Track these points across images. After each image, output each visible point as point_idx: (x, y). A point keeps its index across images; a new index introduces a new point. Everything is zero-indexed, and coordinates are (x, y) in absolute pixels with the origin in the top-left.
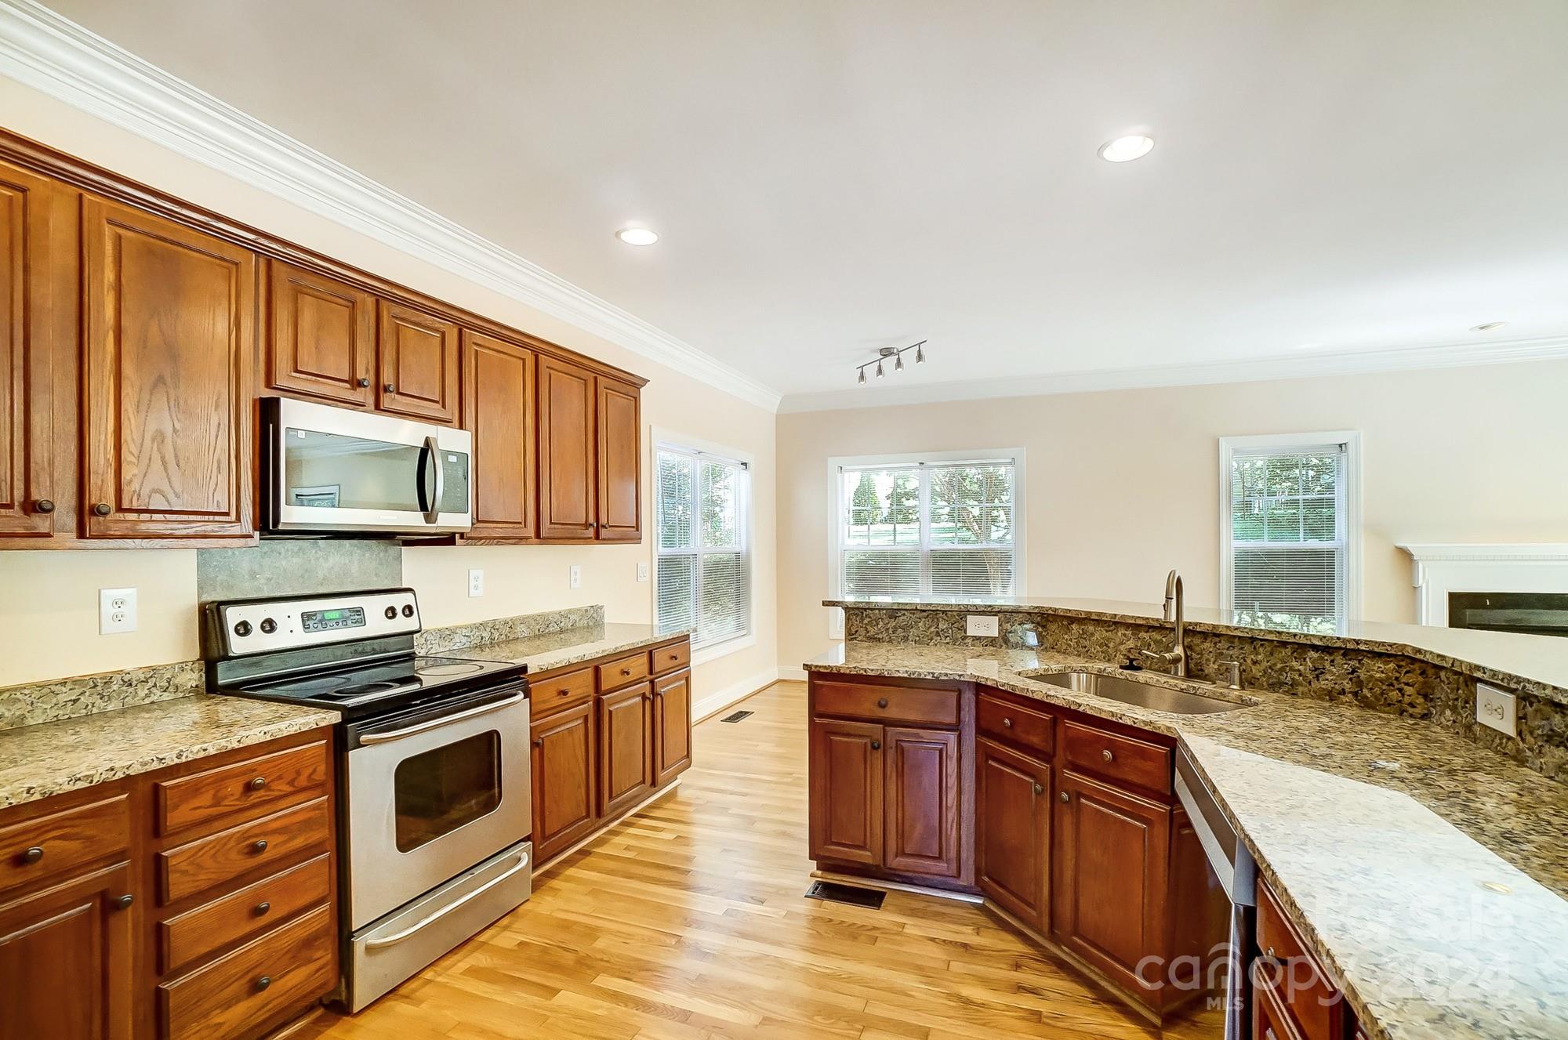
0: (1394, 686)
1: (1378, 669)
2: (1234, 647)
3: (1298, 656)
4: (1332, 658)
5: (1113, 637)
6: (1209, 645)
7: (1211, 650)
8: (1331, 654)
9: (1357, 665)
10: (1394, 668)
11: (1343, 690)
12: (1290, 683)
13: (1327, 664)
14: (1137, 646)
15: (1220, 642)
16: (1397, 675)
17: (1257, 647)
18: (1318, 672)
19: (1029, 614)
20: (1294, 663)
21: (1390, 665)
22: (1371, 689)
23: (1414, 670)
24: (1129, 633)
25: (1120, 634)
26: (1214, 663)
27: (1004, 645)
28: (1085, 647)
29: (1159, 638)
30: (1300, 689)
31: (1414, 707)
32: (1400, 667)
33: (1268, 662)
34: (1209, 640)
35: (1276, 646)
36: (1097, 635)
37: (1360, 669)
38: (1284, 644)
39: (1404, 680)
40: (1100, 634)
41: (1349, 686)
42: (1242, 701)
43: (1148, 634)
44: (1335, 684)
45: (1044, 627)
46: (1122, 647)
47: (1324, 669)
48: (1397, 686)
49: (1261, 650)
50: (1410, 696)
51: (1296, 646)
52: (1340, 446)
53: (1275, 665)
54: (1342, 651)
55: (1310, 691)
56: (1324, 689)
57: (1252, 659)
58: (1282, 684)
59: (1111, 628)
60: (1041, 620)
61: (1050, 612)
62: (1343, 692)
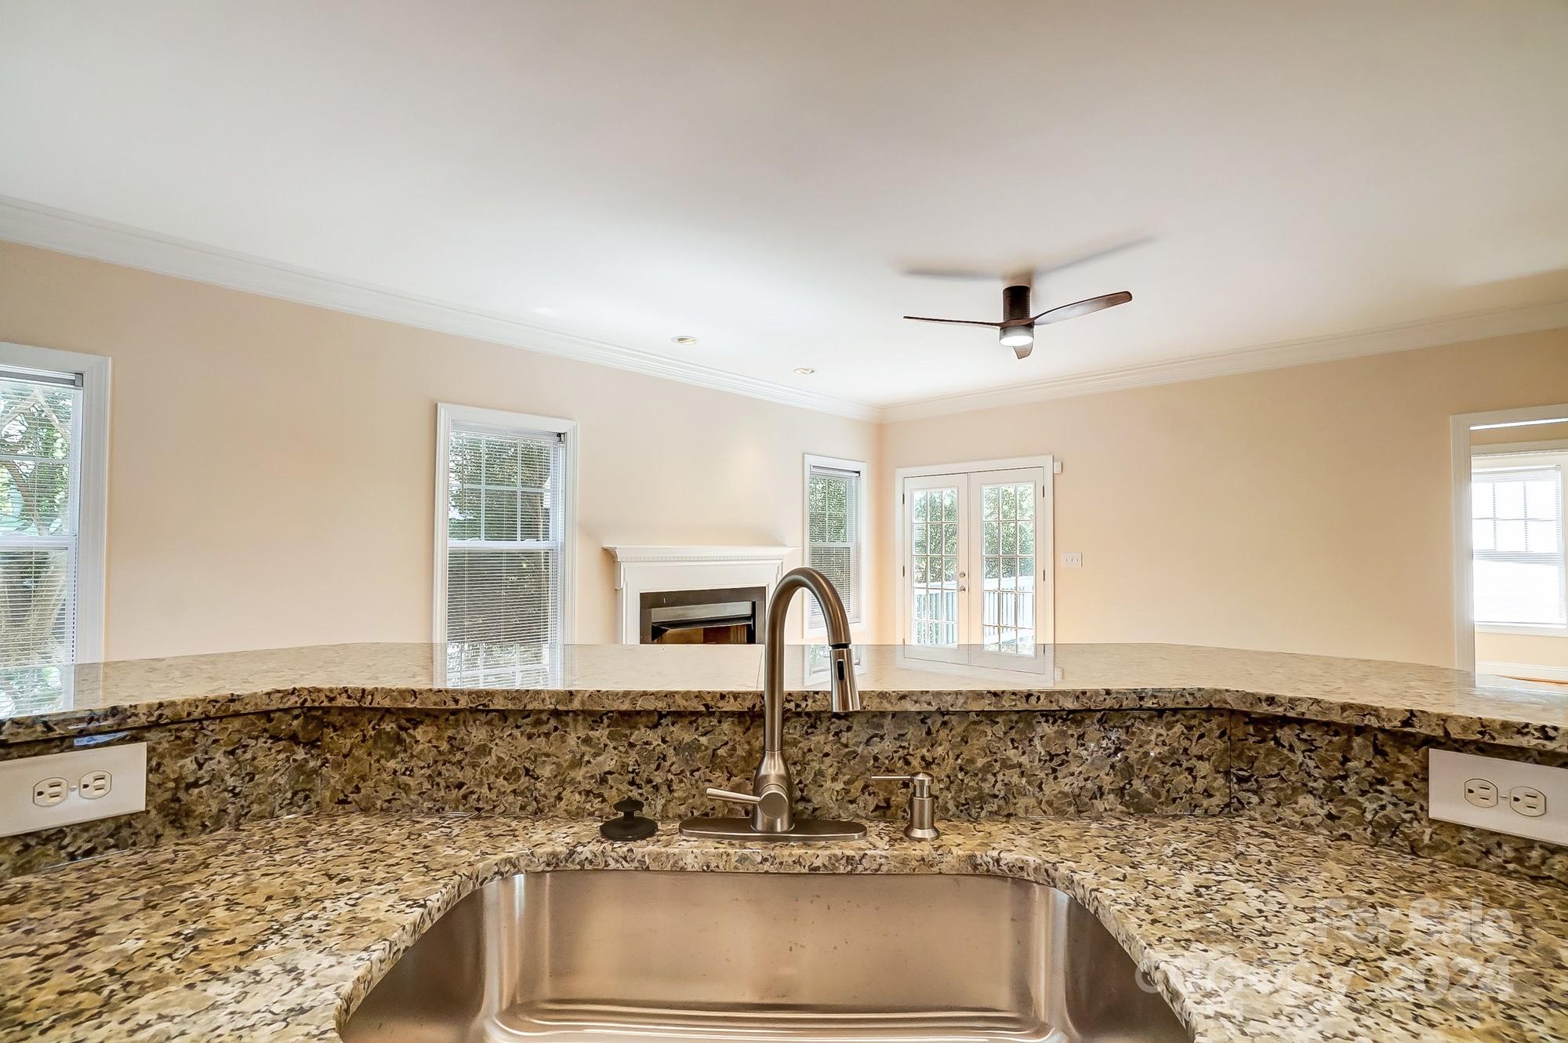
0: (1181, 766)
1: (1155, 739)
2: (882, 738)
3: (1017, 737)
4: (1081, 730)
5: (551, 750)
6: (822, 738)
7: (827, 749)
8: (1078, 723)
9: (1124, 737)
10: (1183, 733)
11: (1100, 788)
12: (1002, 794)
13: (1071, 743)
14: (624, 766)
15: (849, 729)
16: (1185, 743)
17: (934, 730)
18: (1056, 761)
19: (267, 715)
20: (1011, 753)
21: (1175, 729)
22: (1146, 777)
23: (1211, 730)
24: (601, 734)
25: (572, 740)
26: (834, 780)
27: (170, 833)
28: (460, 786)
29: (687, 737)
30: (1022, 802)
31: (1210, 796)
32: (1190, 728)
33: (958, 757)
34: (822, 727)
35: (975, 723)
36: (499, 750)
37: (1128, 743)
38: (990, 717)
39: (1195, 750)
40: (508, 745)
41: (1109, 779)
42: (975, 867)
43: (660, 731)
44: (1086, 780)
45: (312, 744)
46: (579, 774)
47: (1066, 754)
48: (1185, 764)
49: (943, 734)
50: (1204, 777)
51: (1015, 717)
52: (559, 435)
53: (972, 761)
54: (1099, 715)
55: (1040, 803)
56: (1066, 795)
57: (923, 758)
58: (982, 799)
59: (545, 729)
60: (304, 726)
61: (342, 701)
62: (1100, 793)
